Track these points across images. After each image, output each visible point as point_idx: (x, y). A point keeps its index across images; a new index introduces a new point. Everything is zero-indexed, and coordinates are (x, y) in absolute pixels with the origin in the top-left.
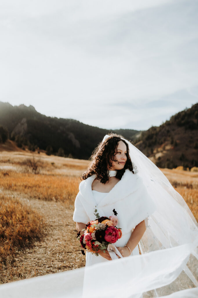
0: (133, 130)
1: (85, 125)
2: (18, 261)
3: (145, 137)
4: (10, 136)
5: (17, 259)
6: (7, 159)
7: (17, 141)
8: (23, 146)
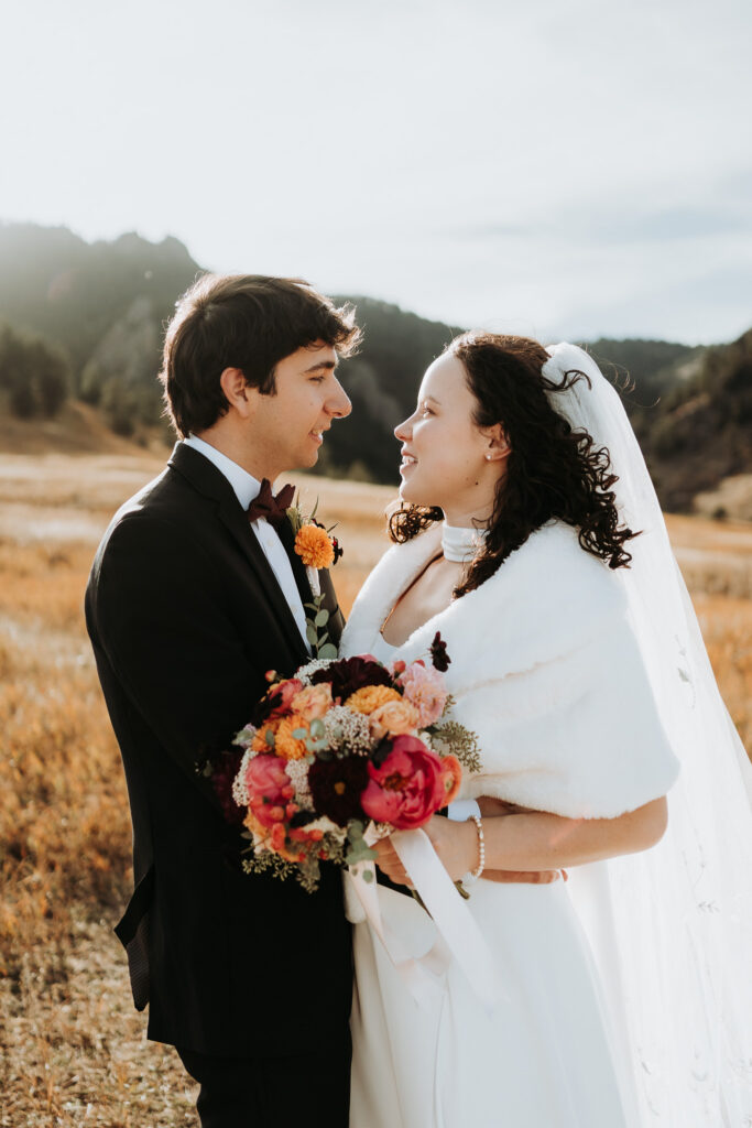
0: (663, 345)
1: (426, 322)
2: (85, 971)
3: (725, 373)
4: (79, 380)
5: (76, 964)
6: (66, 490)
7: (113, 408)
8: (140, 429)
